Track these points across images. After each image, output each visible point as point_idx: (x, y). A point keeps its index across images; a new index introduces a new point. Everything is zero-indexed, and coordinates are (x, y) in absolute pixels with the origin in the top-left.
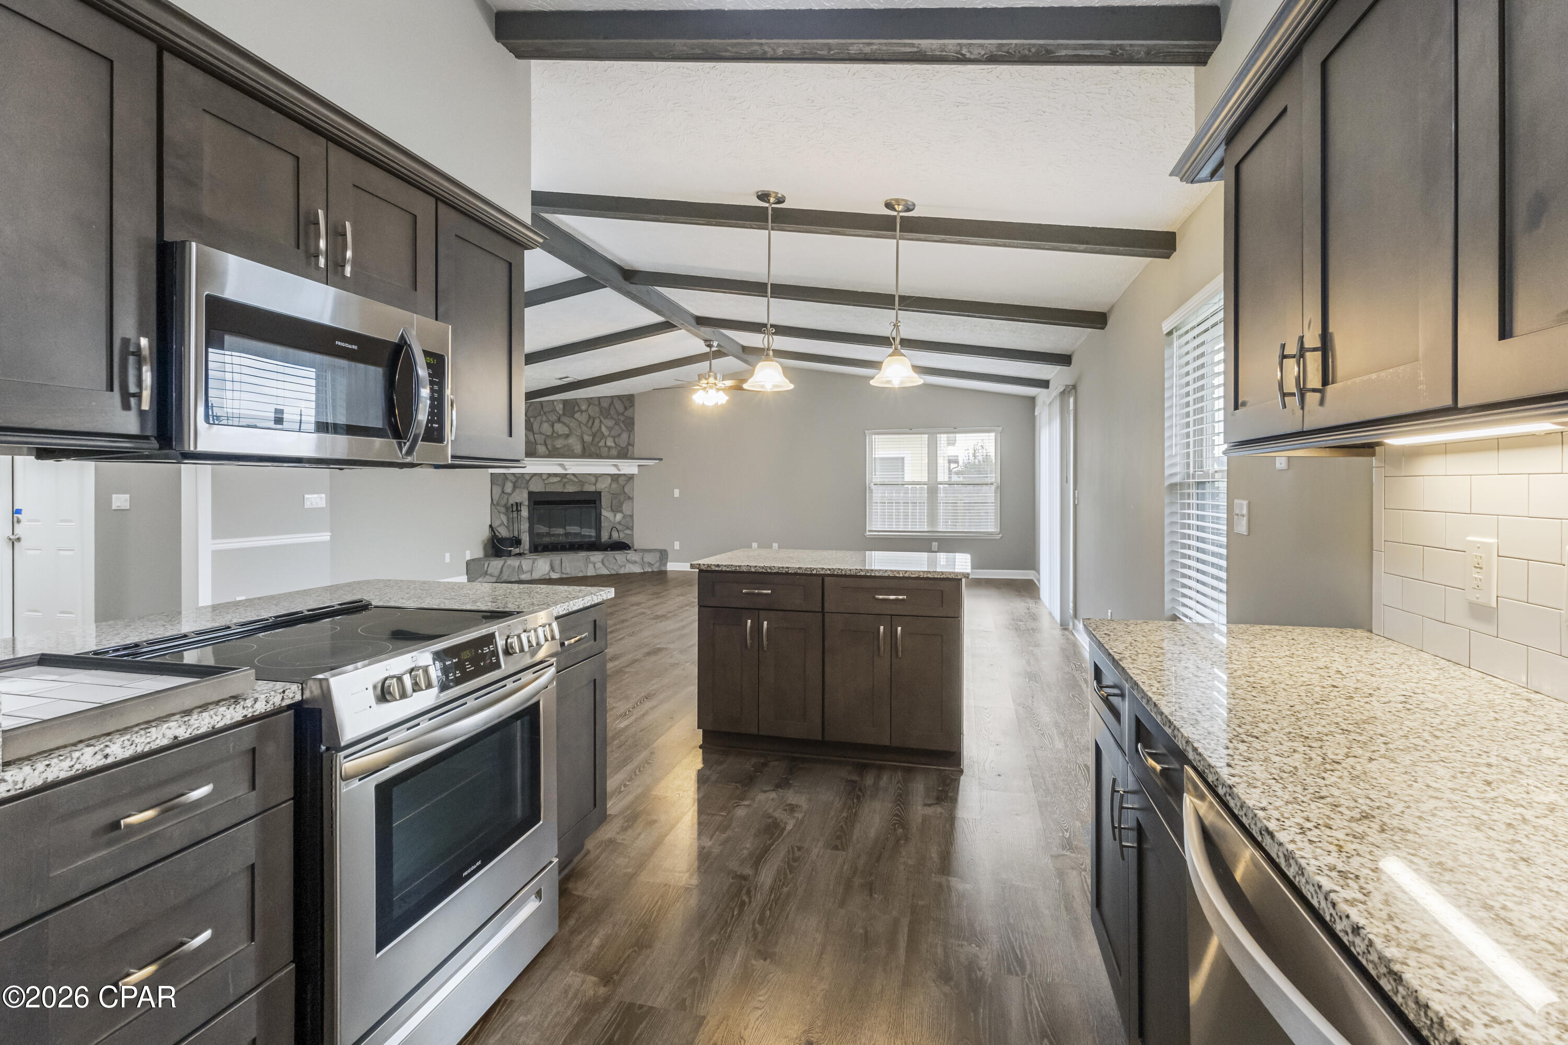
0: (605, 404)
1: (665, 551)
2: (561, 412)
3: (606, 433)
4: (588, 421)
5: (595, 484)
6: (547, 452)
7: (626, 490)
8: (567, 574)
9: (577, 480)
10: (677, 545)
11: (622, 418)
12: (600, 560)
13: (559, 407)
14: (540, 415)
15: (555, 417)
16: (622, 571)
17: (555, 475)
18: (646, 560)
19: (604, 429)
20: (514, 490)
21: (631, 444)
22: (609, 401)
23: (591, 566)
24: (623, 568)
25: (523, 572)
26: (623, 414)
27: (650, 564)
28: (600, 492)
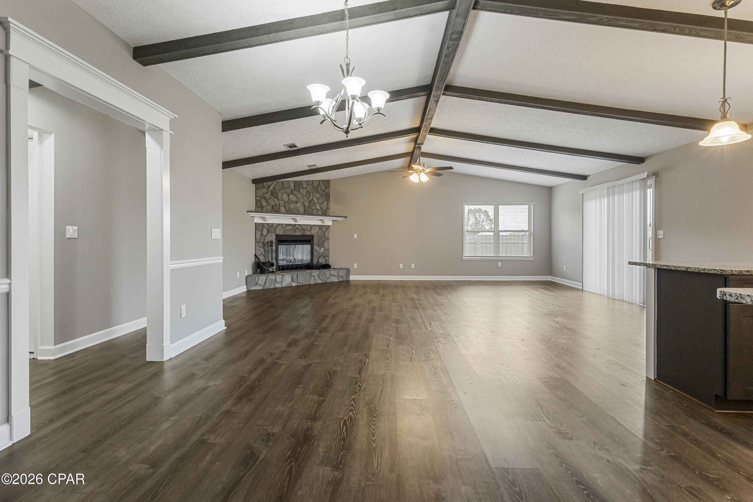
0: (315, 184)
1: (349, 269)
2: (293, 188)
3: (316, 201)
4: (307, 194)
5: (310, 231)
6: (286, 212)
7: (326, 235)
8: (300, 283)
9: (301, 228)
10: (356, 266)
11: (324, 193)
12: (317, 275)
13: (292, 185)
14: (282, 189)
15: (290, 191)
16: (328, 281)
17: (290, 225)
18: (340, 274)
19: (315, 199)
20: (267, 234)
21: (328, 208)
22: (318, 182)
23: (312, 278)
24: (329, 279)
25: (277, 283)
26: (324, 191)
27: (342, 277)
28: (313, 236)
